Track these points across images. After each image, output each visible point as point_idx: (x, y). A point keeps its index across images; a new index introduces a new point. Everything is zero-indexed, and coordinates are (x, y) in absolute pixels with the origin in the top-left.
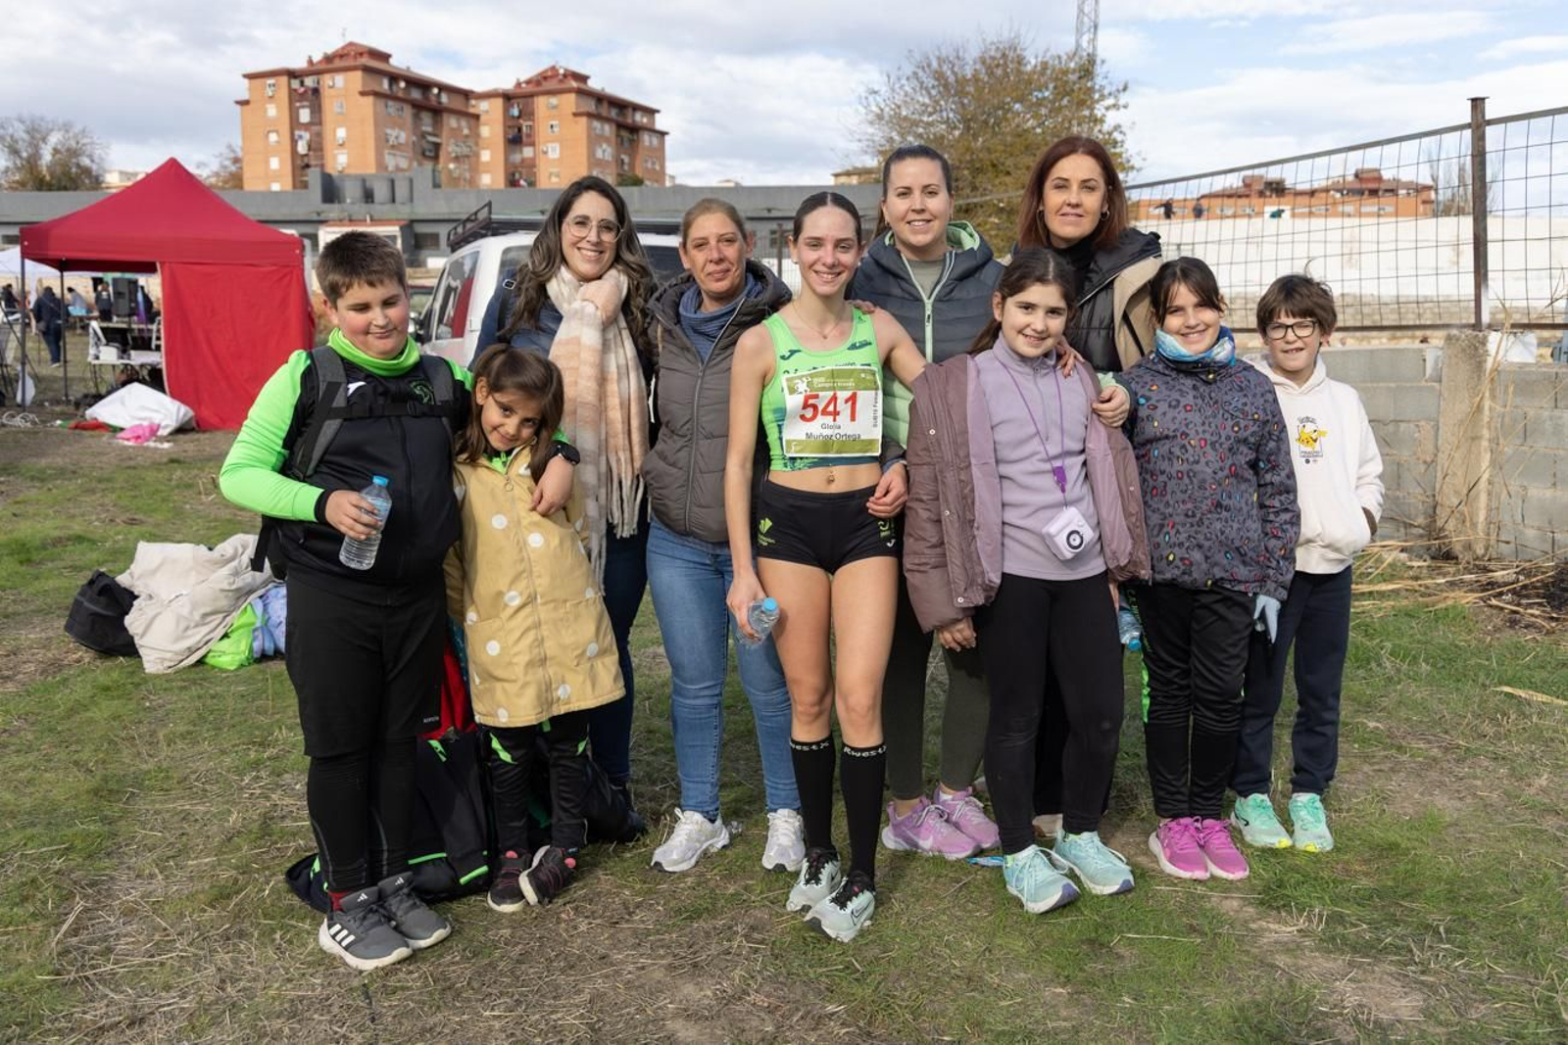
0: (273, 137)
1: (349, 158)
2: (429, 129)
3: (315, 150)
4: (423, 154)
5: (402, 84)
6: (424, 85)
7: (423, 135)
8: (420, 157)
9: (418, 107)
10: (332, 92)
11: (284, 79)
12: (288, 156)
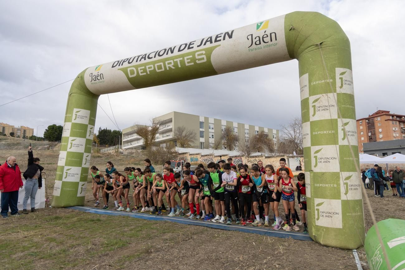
0: (362, 133)
1: (383, 135)
2: (403, 126)
3: (373, 135)
4: (402, 133)
5: (395, 117)
6: (400, 117)
7: (402, 128)
8: (401, 133)
9: (400, 122)
10: (377, 121)
11: (364, 120)
12: (366, 137)
